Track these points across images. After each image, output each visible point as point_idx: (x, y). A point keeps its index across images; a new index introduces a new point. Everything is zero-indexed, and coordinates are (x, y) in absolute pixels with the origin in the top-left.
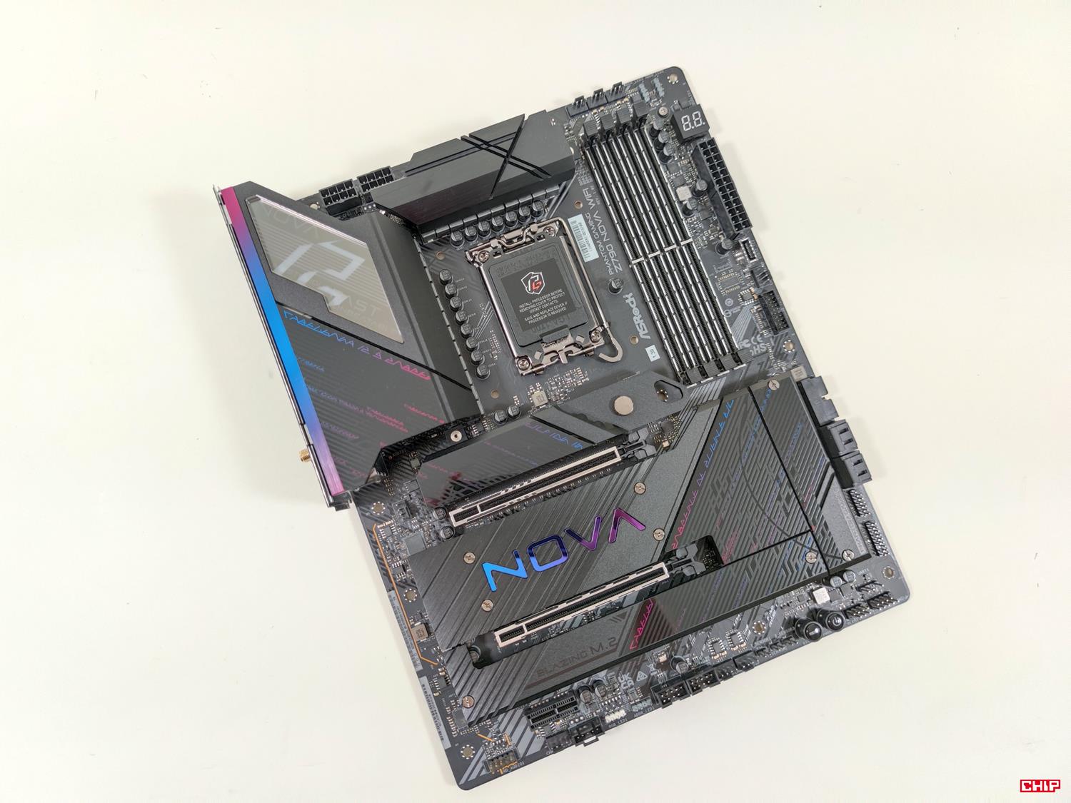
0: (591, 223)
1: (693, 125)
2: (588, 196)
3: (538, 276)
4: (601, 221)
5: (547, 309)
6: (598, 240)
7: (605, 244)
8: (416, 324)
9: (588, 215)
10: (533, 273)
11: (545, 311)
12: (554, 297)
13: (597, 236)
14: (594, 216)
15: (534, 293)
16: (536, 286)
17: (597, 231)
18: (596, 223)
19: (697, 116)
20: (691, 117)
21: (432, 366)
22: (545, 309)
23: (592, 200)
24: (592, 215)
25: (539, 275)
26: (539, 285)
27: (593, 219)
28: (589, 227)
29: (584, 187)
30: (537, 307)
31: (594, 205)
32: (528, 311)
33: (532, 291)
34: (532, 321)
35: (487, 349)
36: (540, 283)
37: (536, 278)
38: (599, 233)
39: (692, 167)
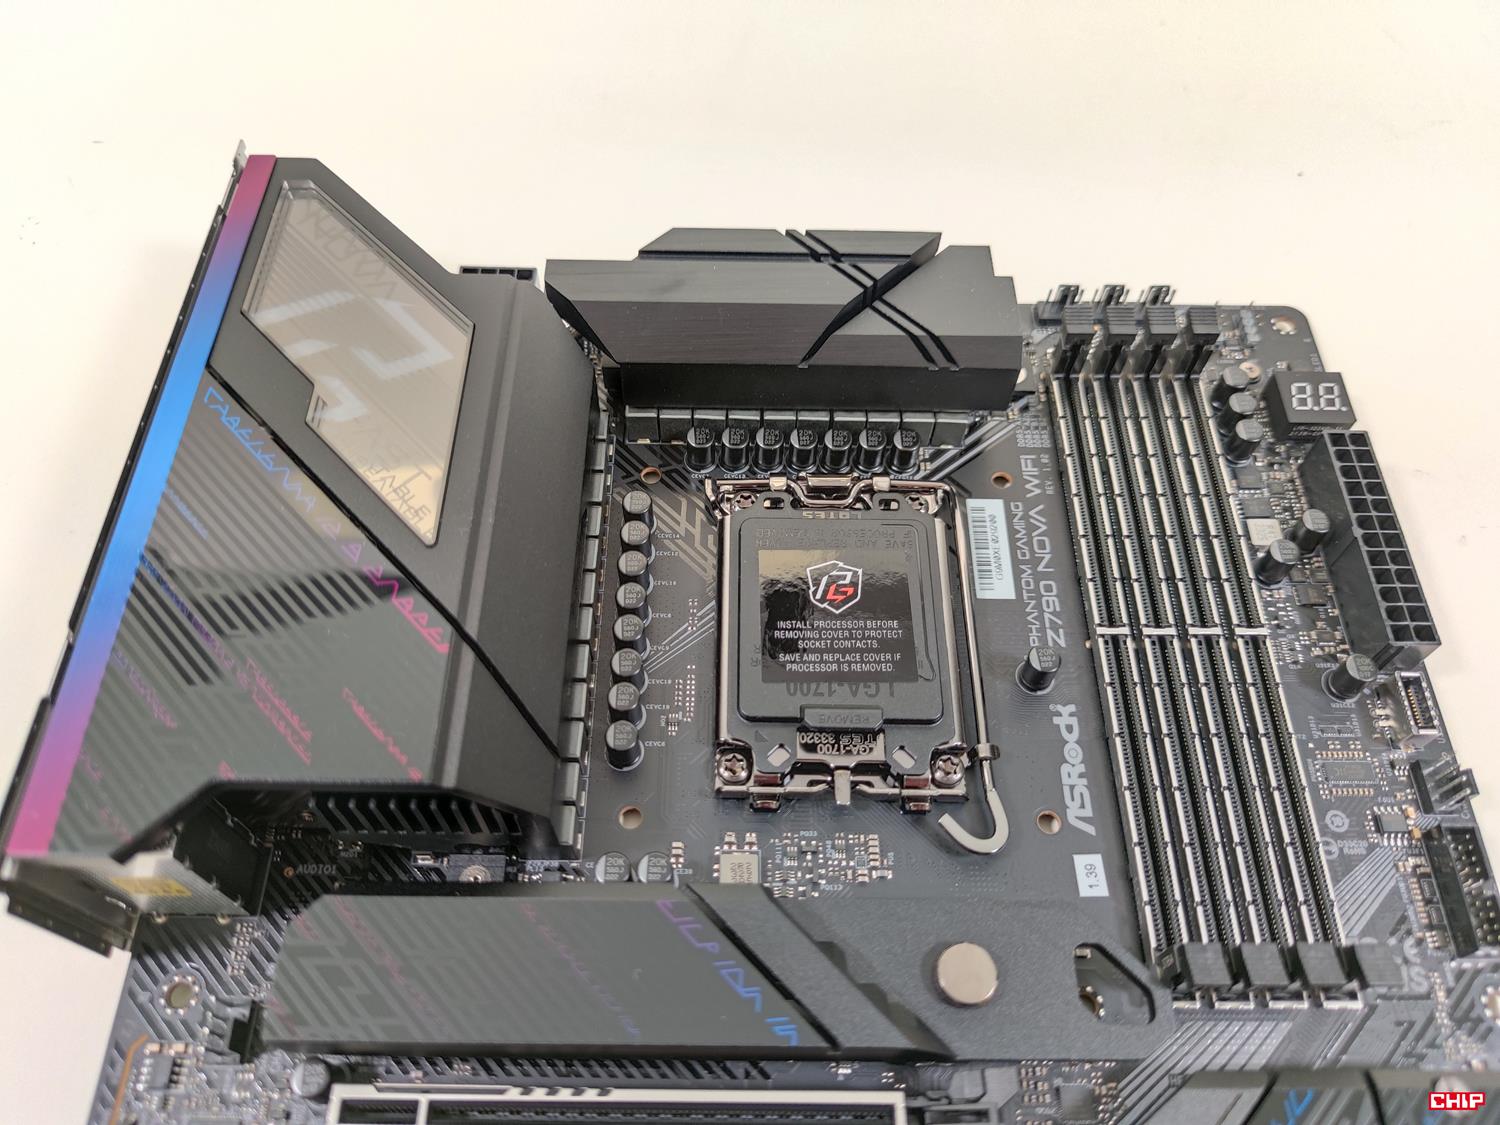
0: (1019, 525)
1: (1317, 403)
2: (1028, 468)
3: (850, 574)
4: (1044, 528)
5: (844, 651)
6: (1024, 562)
7: (1038, 577)
8: (488, 519)
9: (1017, 507)
10: (841, 564)
11: (837, 656)
12: (873, 633)
13: (1024, 555)
14: (1032, 513)
15: (825, 605)
16: (836, 592)
17: (1029, 544)
18: (1031, 528)
19: (1330, 391)
20: (1316, 390)
21: (472, 628)
22: (839, 651)
23: (1036, 482)
24: (1027, 510)
25: (855, 573)
26: (845, 593)
27: (1026, 517)
28: (1012, 532)
29: (1027, 451)
30: (820, 639)
31: (1037, 491)
32: (794, 642)
33: (822, 600)
34: (794, 667)
35: (663, 703)
36: (850, 591)
37: (844, 577)
38: (1032, 551)
39: (1295, 490)
